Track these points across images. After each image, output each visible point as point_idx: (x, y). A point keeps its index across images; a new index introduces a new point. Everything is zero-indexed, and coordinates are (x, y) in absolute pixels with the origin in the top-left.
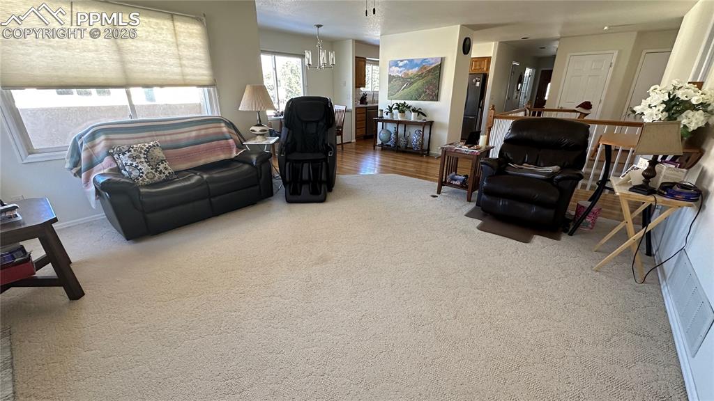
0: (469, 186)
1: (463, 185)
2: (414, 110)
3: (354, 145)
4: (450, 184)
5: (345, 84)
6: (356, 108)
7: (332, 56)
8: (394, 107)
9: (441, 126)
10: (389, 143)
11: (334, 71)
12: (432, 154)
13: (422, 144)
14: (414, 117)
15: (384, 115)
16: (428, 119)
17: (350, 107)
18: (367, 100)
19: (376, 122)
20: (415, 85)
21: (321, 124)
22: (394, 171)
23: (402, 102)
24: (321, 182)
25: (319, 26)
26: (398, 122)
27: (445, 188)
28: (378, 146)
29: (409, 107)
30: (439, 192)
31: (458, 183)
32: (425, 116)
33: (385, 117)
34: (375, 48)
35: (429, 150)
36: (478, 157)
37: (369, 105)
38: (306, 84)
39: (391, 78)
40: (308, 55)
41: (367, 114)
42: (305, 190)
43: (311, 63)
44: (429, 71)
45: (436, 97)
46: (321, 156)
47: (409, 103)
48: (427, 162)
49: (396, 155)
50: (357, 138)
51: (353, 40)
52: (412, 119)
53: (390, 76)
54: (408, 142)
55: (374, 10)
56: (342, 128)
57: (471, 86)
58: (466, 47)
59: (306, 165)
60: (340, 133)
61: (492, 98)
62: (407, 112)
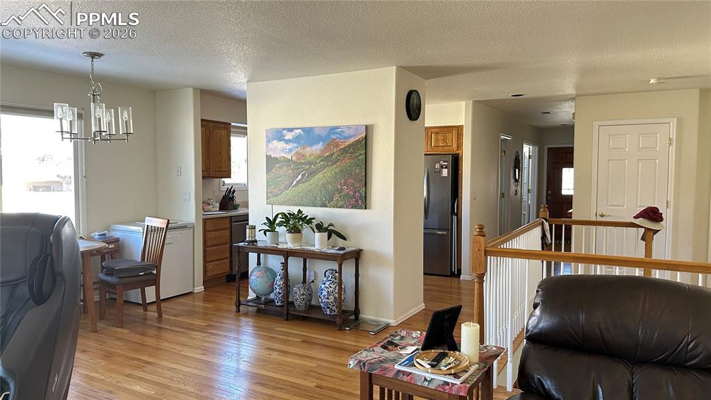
2: (320, 228)
5: (179, 172)
6: (205, 221)
7: (125, 115)
8: (277, 222)
9: (379, 259)
10: (271, 297)
12: (365, 322)
13: (339, 301)
14: (321, 243)
15: (260, 236)
16: (351, 246)
17: (189, 213)
18: (235, 202)
20: (320, 175)
23: (295, 210)
25: (94, 55)
26: (287, 254)
28: (252, 301)
29: (309, 221)
32: (344, 239)
33: (263, 240)
34: (238, 104)
35: (357, 312)
37: (236, 212)
38: (82, 172)
39: (271, 162)
41: (232, 231)
44: (345, 150)
45: (362, 200)
47: (308, 211)
50: (206, 282)
51: (195, 89)
52: (318, 247)
53: (268, 158)
54: (310, 295)
56: (158, 267)
57: (432, 177)
58: (412, 107)
60: (155, 281)
61: (473, 198)
62: (306, 230)
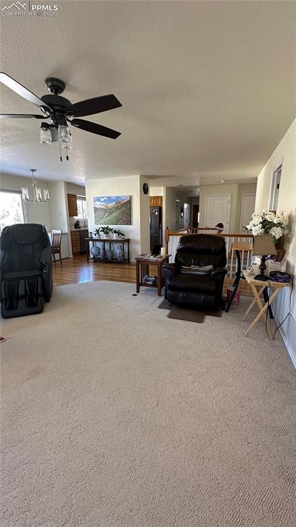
0: (158, 284)
1: (154, 285)
2: (115, 232)
3: (72, 260)
4: (145, 285)
5: (60, 214)
6: (71, 232)
7: (46, 192)
8: (100, 230)
9: (136, 242)
10: (99, 257)
11: (51, 203)
13: (123, 256)
15: (93, 236)
16: (126, 238)
17: (66, 230)
18: (80, 225)
19: (88, 241)
20: (114, 214)
21: (37, 245)
22: (106, 278)
23: (106, 226)
24: (38, 295)
25: (33, 170)
26: (104, 241)
27: (142, 288)
28: (92, 259)
29: (111, 230)
30: (138, 291)
31: (150, 283)
32: (124, 235)
33: (94, 237)
34: (82, 188)
35: (129, 259)
36: (162, 263)
37: (82, 229)
38: (26, 214)
39: (96, 209)
40: (25, 191)
41: (80, 236)
42: (22, 304)
43: (28, 198)
44: (123, 204)
45: (129, 222)
46: (37, 272)
47: (111, 227)
48: (129, 269)
49: (104, 265)
50: (73, 254)
51: (64, 182)
52: (115, 238)
54: (113, 255)
55: (67, 157)
56: (60, 247)
57: (152, 215)
58: (145, 190)
59: (22, 282)
60: (59, 252)
61: (166, 223)
62: (110, 233)
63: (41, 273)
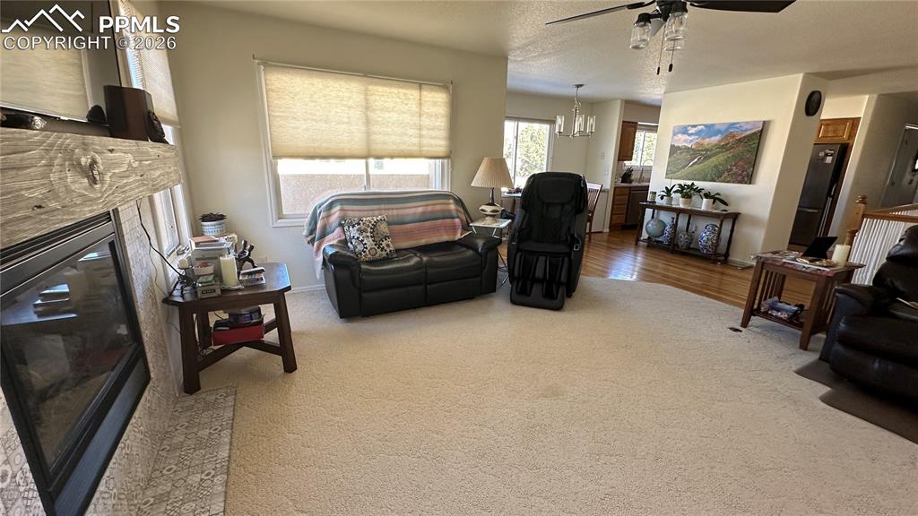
0: (805, 324)
1: (794, 320)
2: (707, 196)
3: (606, 237)
4: (766, 315)
5: (603, 156)
6: (615, 188)
7: (591, 121)
8: (674, 189)
9: (754, 221)
10: (660, 239)
11: (591, 141)
12: (732, 261)
13: (717, 245)
14: (707, 206)
15: (658, 200)
16: (731, 209)
17: (608, 186)
18: (633, 177)
19: (644, 208)
20: (714, 159)
21: (568, 207)
22: (665, 280)
23: (689, 183)
24: (559, 284)
25: (578, 86)
26: (679, 211)
27: (755, 320)
28: (644, 241)
29: (700, 191)
30: (745, 324)
31: (784, 316)
32: (726, 204)
33: (658, 201)
34: (653, 110)
35: (727, 255)
36: (830, 280)
37: (634, 184)
38: (551, 156)
39: (674, 149)
40: (560, 121)
41: (631, 196)
42: (537, 290)
43: (562, 130)
44: (740, 141)
45: (748, 177)
46: (563, 249)
47: (699, 184)
48: (723, 274)
49: (669, 256)
50: (611, 227)
51: (622, 100)
52: (703, 208)
53: (672, 146)
54: (692, 240)
55: (671, 66)
56: (593, 213)
57: (815, 164)
58: (812, 104)
59: (542, 259)
60: (590, 220)
62: (695, 198)
63: (568, 251)
